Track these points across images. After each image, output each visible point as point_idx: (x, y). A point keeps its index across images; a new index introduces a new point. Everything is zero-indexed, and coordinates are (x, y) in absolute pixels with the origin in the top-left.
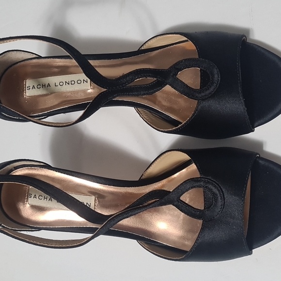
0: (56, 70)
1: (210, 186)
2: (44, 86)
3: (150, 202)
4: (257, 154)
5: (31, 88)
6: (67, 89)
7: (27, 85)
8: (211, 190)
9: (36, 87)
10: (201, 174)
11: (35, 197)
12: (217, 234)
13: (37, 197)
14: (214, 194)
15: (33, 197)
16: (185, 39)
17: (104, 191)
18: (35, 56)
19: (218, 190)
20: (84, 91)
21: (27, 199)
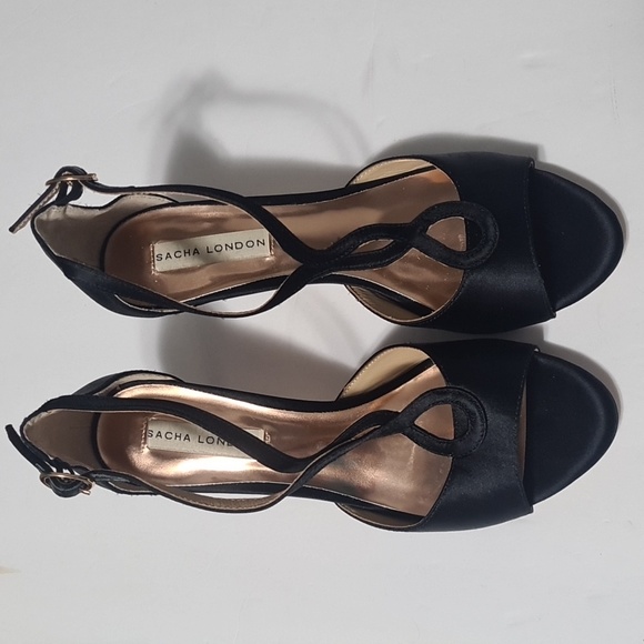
0: (206, 225)
1: (463, 401)
2: (187, 253)
3: (366, 431)
4: (536, 347)
5: (164, 257)
6: (228, 256)
7: (156, 253)
8: (463, 407)
9: (173, 256)
10: (447, 381)
14: (470, 414)
16: (429, 164)
18: (166, 201)
19: (477, 406)
20: (260, 260)
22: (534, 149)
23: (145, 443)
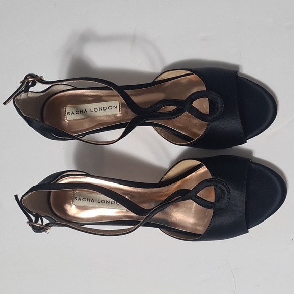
0: (90, 99)
1: (219, 185)
2: (81, 112)
3: (176, 198)
4: (250, 159)
5: (71, 113)
6: (100, 114)
7: (67, 112)
8: (220, 188)
9: (75, 112)
10: (212, 176)
11: (80, 199)
12: (225, 220)
13: (81, 200)
14: (222, 190)
15: (77, 199)
17: (134, 192)
18: (71, 87)
19: (226, 187)
20: (115, 116)
21: (73, 201)
22: (237, 67)
23: (73, 203)
